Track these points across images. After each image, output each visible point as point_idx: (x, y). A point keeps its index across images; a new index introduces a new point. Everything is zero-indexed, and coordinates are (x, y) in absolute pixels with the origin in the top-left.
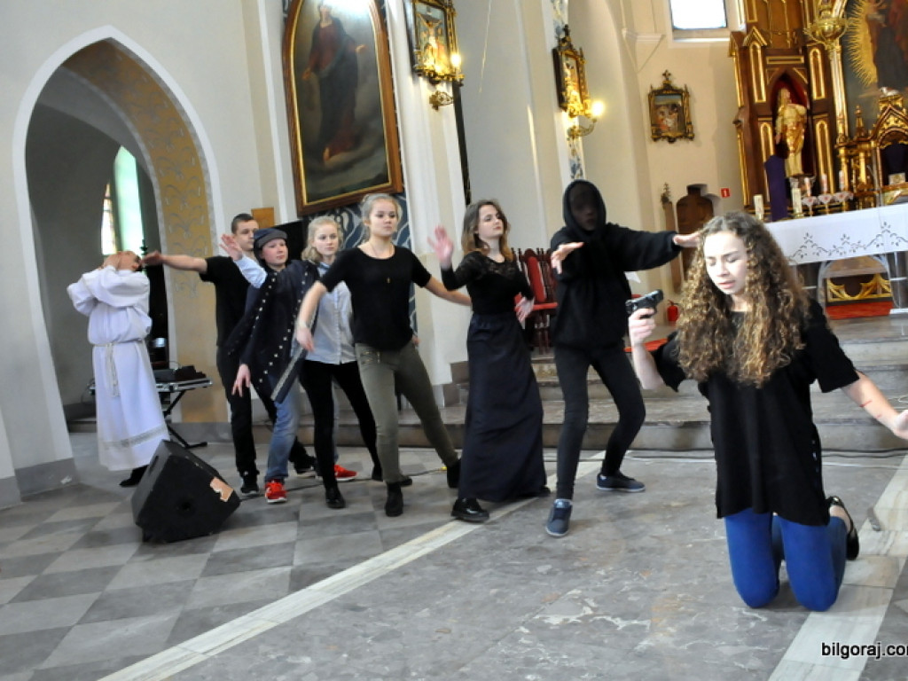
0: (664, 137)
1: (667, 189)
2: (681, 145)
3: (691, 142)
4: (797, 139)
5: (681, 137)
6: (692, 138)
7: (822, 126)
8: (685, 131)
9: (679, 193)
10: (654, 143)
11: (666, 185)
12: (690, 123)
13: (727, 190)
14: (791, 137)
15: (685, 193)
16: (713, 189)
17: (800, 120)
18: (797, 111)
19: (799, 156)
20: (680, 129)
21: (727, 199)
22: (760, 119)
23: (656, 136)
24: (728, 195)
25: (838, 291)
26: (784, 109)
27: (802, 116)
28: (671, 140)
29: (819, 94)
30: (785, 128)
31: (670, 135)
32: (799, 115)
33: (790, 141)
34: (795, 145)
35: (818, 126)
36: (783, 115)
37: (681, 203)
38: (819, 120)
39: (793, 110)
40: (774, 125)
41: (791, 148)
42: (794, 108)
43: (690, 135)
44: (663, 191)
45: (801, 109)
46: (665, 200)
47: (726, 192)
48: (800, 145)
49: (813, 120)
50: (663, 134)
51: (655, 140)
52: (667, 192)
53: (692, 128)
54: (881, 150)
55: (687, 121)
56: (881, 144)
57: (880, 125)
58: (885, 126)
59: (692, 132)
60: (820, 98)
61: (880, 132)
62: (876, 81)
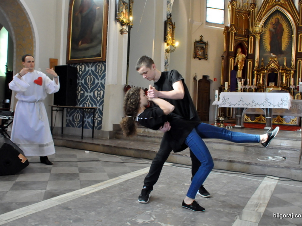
0: (197, 58)
1: (196, 75)
2: (203, 61)
3: (206, 61)
4: (241, 66)
5: (203, 58)
6: (207, 60)
7: (250, 63)
8: (205, 57)
9: (199, 77)
10: (194, 59)
12: (207, 54)
13: (216, 79)
14: (240, 65)
15: (202, 78)
16: (211, 78)
17: (243, 59)
18: (243, 56)
19: (241, 71)
20: (203, 56)
21: (216, 82)
22: (230, 57)
23: (195, 57)
25: (248, 119)
26: (238, 55)
27: (244, 58)
28: (200, 59)
29: (251, 52)
30: (238, 61)
31: (200, 57)
32: (243, 58)
33: (239, 66)
34: (240, 68)
35: (249, 62)
36: (238, 57)
37: (200, 81)
38: (249, 60)
39: (241, 56)
40: (234, 60)
41: (239, 68)
42: (242, 55)
43: (206, 58)
44: (195, 76)
45: (244, 56)
46: (195, 79)
47: (215, 80)
48: (242, 68)
49: (247, 60)
50: (197, 57)
51: (194, 58)
52: (196, 76)
53: (207, 56)
54: (268, 74)
55: (206, 53)
56: (268, 72)
57: (269, 65)
58: (270, 66)
59: (207, 58)
60: (251, 53)
61: (269, 68)
62: (270, 51)
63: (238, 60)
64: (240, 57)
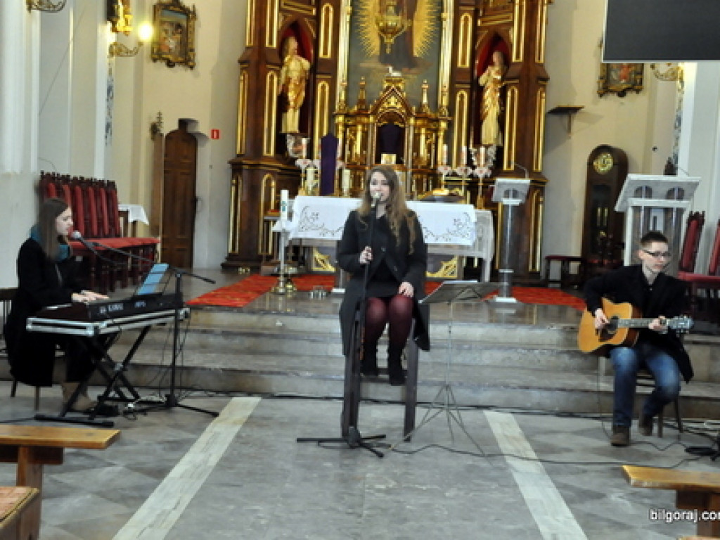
0: (164, 59)
1: (159, 118)
2: (179, 71)
3: (189, 71)
4: (298, 95)
5: (181, 63)
6: (192, 67)
7: (323, 87)
8: (185, 57)
9: (169, 126)
10: (152, 64)
11: (160, 114)
12: (192, 50)
13: (218, 132)
14: (293, 92)
15: (175, 127)
16: (204, 128)
17: (303, 75)
18: (302, 65)
19: (297, 113)
20: (181, 54)
21: (217, 141)
22: (269, 66)
23: (156, 56)
24: (218, 137)
25: (323, 261)
26: (290, 60)
27: (305, 72)
28: (170, 64)
29: (325, 53)
30: (288, 80)
31: (170, 57)
32: (303, 70)
33: (291, 95)
34: (296, 101)
35: (320, 86)
36: (288, 66)
37: (171, 135)
38: (321, 80)
39: (298, 63)
40: (279, 76)
41: (292, 103)
42: (299, 61)
43: (191, 64)
44: (155, 120)
45: (306, 64)
46: (155, 129)
47: (216, 134)
48: (300, 102)
49: (315, 79)
50: (164, 56)
51: (155, 60)
52: (160, 122)
53: (194, 55)
54: (379, 128)
55: (190, 46)
56: (379, 121)
57: (380, 102)
58: (386, 105)
59: (193, 61)
60: (325, 57)
61: (381, 109)
62: (378, 53)
63: (290, 75)
64: (296, 66)
